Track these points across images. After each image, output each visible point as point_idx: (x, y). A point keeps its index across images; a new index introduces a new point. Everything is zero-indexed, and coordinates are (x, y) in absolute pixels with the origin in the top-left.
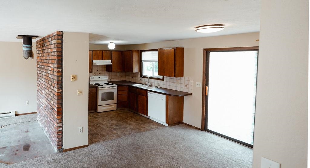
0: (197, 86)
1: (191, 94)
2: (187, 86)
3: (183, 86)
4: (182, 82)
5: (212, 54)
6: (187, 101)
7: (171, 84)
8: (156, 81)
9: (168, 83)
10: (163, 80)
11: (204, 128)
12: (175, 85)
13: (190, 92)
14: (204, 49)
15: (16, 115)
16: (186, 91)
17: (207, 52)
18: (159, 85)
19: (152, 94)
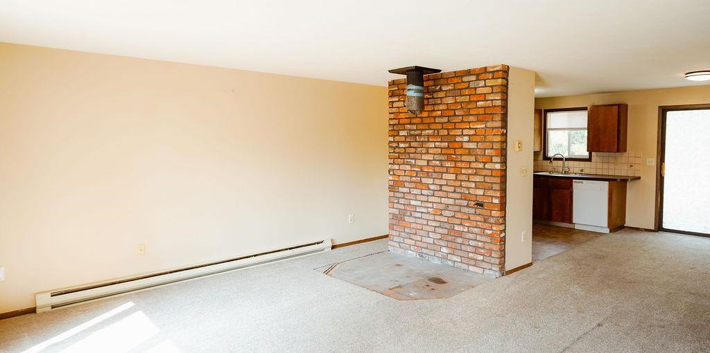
0: (648, 164)
1: (639, 178)
2: (631, 166)
3: (625, 167)
4: (624, 160)
5: (670, 114)
6: (631, 191)
7: (605, 166)
8: (576, 163)
9: (600, 165)
10: (589, 160)
11: (659, 227)
12: (612, 166)
13: (637, 175)
14: (659, 107)
15: (333, 247)
16: (630, 174)
17: (663, 111)
18: (582, 170)
19: (582, 182)
